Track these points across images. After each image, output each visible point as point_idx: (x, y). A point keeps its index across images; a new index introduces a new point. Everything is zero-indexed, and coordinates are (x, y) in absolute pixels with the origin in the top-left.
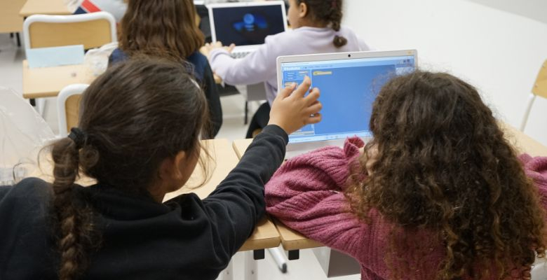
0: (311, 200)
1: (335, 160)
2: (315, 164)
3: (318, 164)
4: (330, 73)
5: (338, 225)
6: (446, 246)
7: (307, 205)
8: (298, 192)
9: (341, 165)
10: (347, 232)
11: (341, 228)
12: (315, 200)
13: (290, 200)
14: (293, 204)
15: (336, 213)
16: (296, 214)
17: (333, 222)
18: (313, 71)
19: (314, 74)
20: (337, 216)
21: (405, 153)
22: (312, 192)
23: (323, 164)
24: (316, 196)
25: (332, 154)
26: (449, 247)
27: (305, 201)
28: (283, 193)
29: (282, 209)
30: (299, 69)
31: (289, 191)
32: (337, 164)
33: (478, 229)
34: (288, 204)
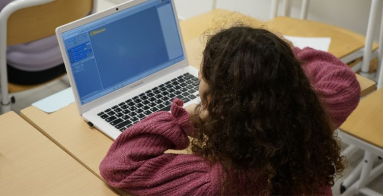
0: (154, 167)
1: (167, 123)
2: (151, 131)
3: (154, 131)
4: (104, 30)
5: (190, 185)
6: (266, 180)
7: (152, 172)
8: (141, 162)
9: (173, 127)
10: (200, 189)
11: (193, 187)
12: (157, 166)
13: (136, 172)
14: (141, 175)
15: (183, 176)
16: (146, 183)
17: (184, 184)
18: (90, 32)
19: (91, 35)
20: (186, 177)
21: (237, 103)
22: (153, 159)
23: (159, 130)
24: (157, 162)
25: (164, 119)
26: (269, 181)
27: (149, 169)
28: (129, 166)
29: (131, 182)
31: (134, 164)
32: (170, 126)
34: (136, 177)
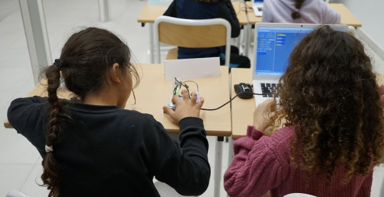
30: (268, 31)
33: (341, 129)
